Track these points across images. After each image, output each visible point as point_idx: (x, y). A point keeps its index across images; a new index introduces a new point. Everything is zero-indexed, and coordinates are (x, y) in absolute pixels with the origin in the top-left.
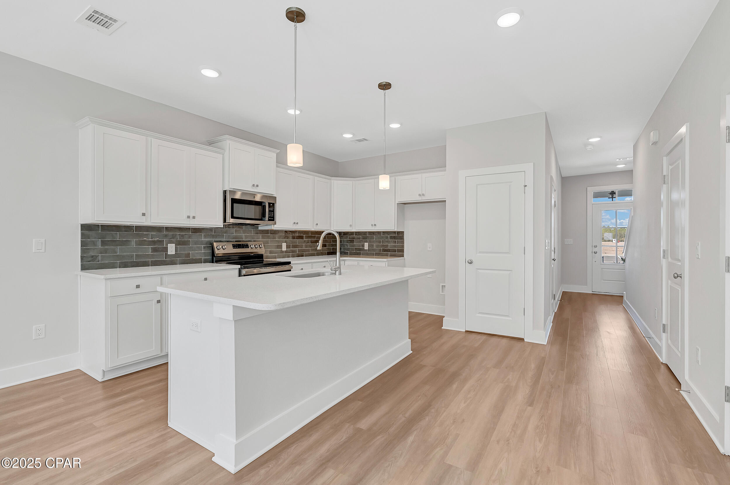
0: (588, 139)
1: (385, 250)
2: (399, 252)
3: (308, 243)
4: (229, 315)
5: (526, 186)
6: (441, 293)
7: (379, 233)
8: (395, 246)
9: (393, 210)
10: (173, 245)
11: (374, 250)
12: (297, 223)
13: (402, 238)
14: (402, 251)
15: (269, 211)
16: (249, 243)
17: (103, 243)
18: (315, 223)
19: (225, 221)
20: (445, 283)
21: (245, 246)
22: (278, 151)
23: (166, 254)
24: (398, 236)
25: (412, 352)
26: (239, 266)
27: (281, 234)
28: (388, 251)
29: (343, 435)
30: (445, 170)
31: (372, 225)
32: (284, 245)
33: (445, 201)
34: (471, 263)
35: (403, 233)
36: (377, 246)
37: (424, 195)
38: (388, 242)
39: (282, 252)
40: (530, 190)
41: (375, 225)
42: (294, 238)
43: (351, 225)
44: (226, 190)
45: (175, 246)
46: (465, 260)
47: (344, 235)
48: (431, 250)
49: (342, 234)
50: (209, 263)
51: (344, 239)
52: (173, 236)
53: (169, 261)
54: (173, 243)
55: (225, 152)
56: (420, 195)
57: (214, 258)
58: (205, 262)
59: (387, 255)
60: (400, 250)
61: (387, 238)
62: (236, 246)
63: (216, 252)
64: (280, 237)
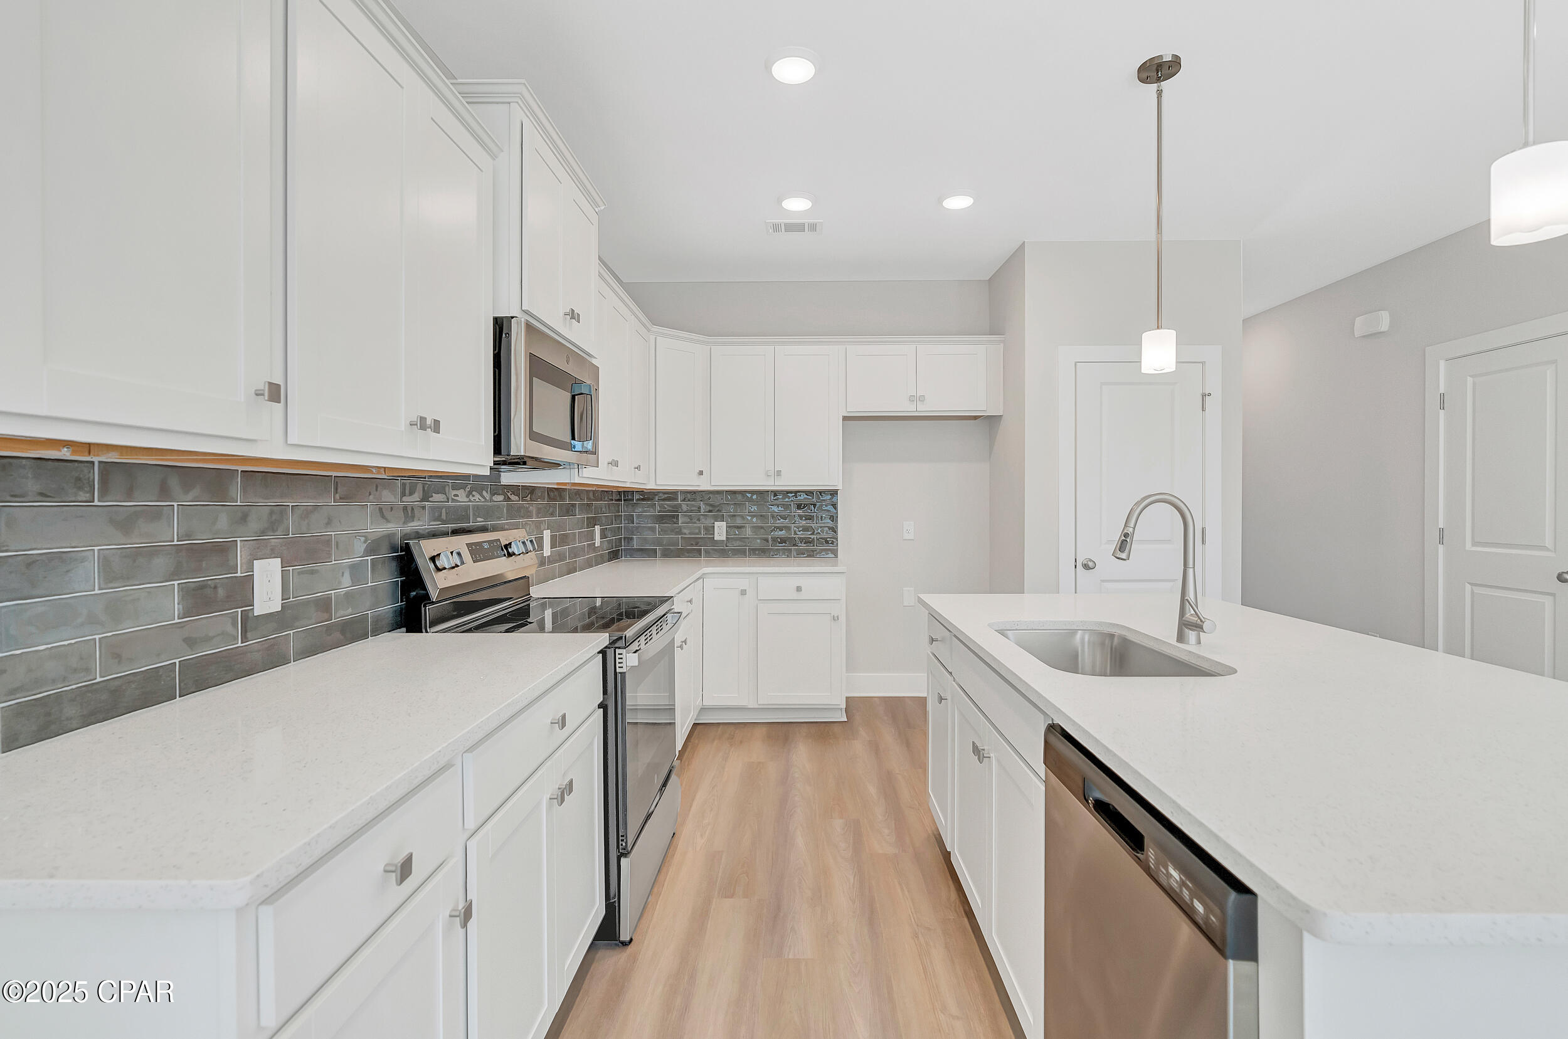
3: (582, 527)
5: (1207, 395)
8: (812, 530)
10: (275, 568)
11: (745, 541)
18: (634, 465)
23: (245, 616)
24: (821, 503)
28: (791, 542)
31: (768, 475)
34: (1091, 567)
35: (835, 493)
36: (756, 530)
37: (922, 400)
38: (789, 518)
39: (543, 561)
41: (779, 473)
42: (561, 510)
43: (701, 473)
44: (512, 315)
45: (282, 568)
46: (1076, 561)
47: (643, 500)
48: (913, 538)
49: (636, 497)
50: (389, 631)
51: (643, 513)
52: (274, 517)
53: (258, 651)
54: (273, 555)
55: (502, 151)
56: (912, 399)
57: (423, 609)
58: (376, 632)
59: (788, 553)
60: (825, 540)
61: (786, 506)
62: (478, 553)
63: (439, 582)
64: (540, 510)
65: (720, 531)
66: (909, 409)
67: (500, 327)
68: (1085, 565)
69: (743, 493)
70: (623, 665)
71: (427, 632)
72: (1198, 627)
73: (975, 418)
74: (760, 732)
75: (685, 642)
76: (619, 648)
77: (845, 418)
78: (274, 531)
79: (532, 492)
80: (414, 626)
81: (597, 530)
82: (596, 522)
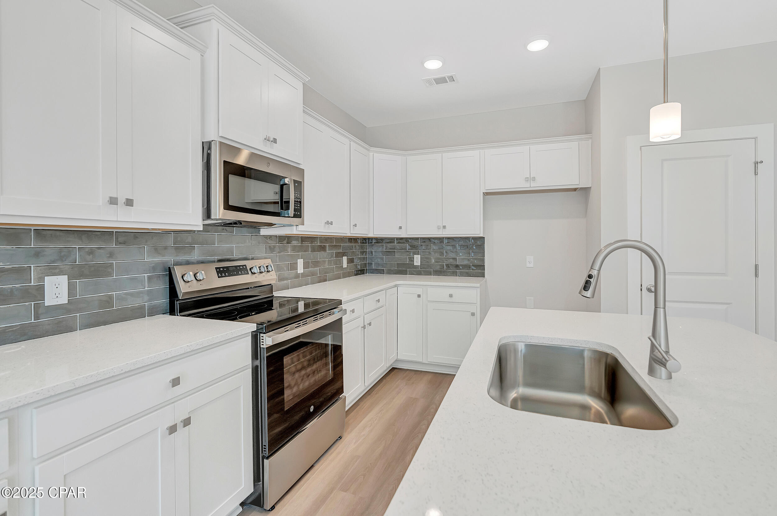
1: (448, 267)
2: (477, 270)
3: (331, 257)
8: (469, 261)
9: (476, 205)
10: (63, 280)
11: (429, 266)
12: (331, 223)
13: (482, 247)
14: (482, 267)
15: (295, 199)
18: (352, 224)
19: (208, 214)
21: (241, 270)
23: (38, 306)
24: (476, 244)
27: (295, 243)
28: (457, 267)
31: (439, 228)
32: (300, 263)
35: (483, 239)
36: (437, 260)
37: (533, 180)
39: (297, 276)
41: (444, 227)
42: (313, 248)
43: (400, 228)
44: (212, 140)
45: (68, 281)
46: (641, 286)
47: (377, 243)
48: (533, 267)
49: (374, 241)
50: (163, 314)
51: (377, 250)
52: (62, 254)
53: (49, 324)
54: (61, 274)
55: (208, 48)
56: (527, 179)
57: (176, 303)
58: (151, 314)
59: (454, 274)
60: (477, 266)
61: (454, 246)
62: (222, 272)
63: (183, 289)
64: (294, 249)
65: (417, 260)
66: (526, 186)
67: (207, 147)
68: (649, 289)
69: (429, 239)
70: (264, 343)
71: (178, 315)
72: (663, 363)
73: (575, 190)
74: (428, 377)
75: (370, 324)
76: (261, 333)
77: (486, 194)
78: (62, 261)
79: (288, 239)
80: (172, 312)
81: (345, 259)
82: (344, 254)
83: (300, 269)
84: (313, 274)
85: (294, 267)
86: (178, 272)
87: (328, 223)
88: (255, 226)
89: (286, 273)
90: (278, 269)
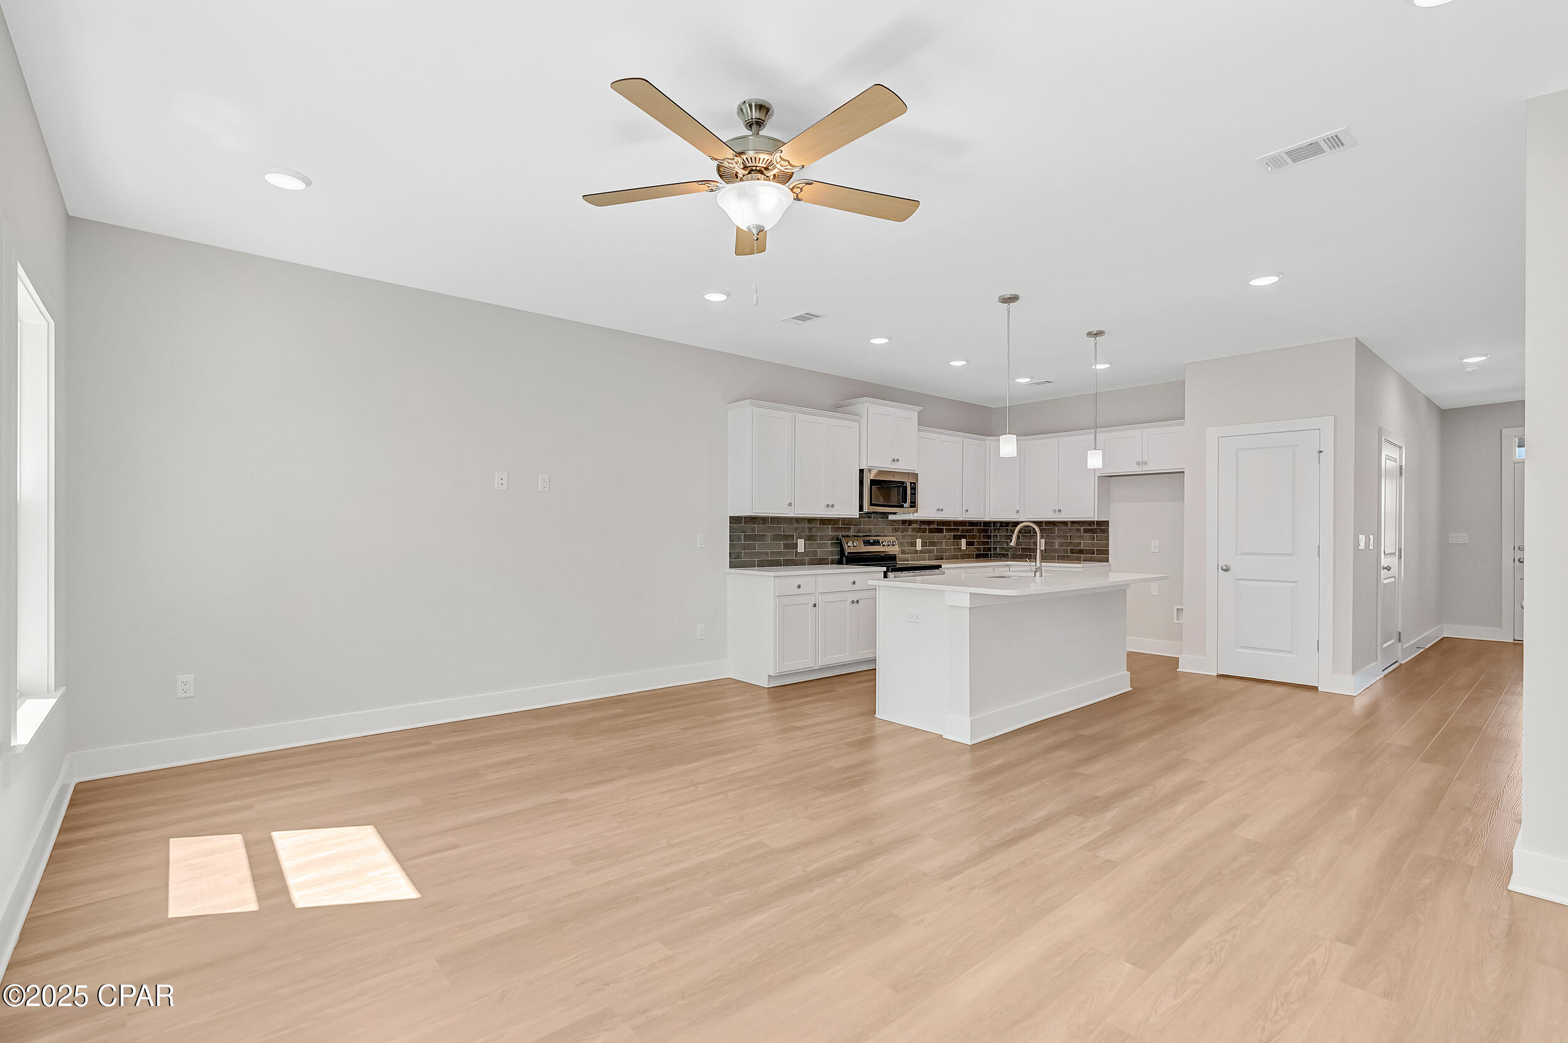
0: (1462, 358)
1: (1072, 552)
2: (1101, 554)
3: (949, 539)
4: (966, 602)
5: (1321, 452)
6: (1175, 621)
7: (1065, 523)
8: (1093, 545)
9: (1091, 488)
11: (1055, 551)
12: (942, 510)
13: (1106, 531)
14: (1106, 552)
15: (911, 493)
16: (881, 539)
17: (747, 538)
18: (964, 509)
19: (861, 509)
20: (1182, 605)
21: (876, 542)
22: (920, 408)
23: (796, 552)
24: (1099, 528)
25: (1132, 689)
26: (885, 569)
27: (914, 526)
28: (1081, 552)
29: (1066, 736)
30: (1183, 424)
31: (1055, 511)
32: (919, 542)
33: (1183, 472)
34: (1227, 570)
35: (1106, 523)
36: (1061, 545)
37: (1146, 464)
38: (1081, 537)
39: (916, 552)
40: (1328, 458)
41: (1060, 511)
42: (931, 531)
44: (865, 467)
46: (1217, 566)
47: (1001, 526)
48: (1158, 552)
49: (997, 525)
50: (836, 563)
53: (799, 561)
56: (1139, 463)
57: (843, 557)
58: (830, 563)
59: (1078, 559)
60: (1100, 552)
61: (1079, 530)
62: (867, 543)
63: (847, 551)
64: (914, 529)
66: (1137, 470)
67: (861, 471)
68: (1223, 568)
69: (1053, 522)
71: (844, 564)
78: (803, 532)
79: (910, 522)
80: (840, 562)
81: (964, 541)
82: (961, 537)
83: (919, 547)
84: (929, 552)
85: (914, 544)
86: (844, 540)
87: (938, 510)
88: (885, 515)
89: (907, 548)
90: (901, 545)
